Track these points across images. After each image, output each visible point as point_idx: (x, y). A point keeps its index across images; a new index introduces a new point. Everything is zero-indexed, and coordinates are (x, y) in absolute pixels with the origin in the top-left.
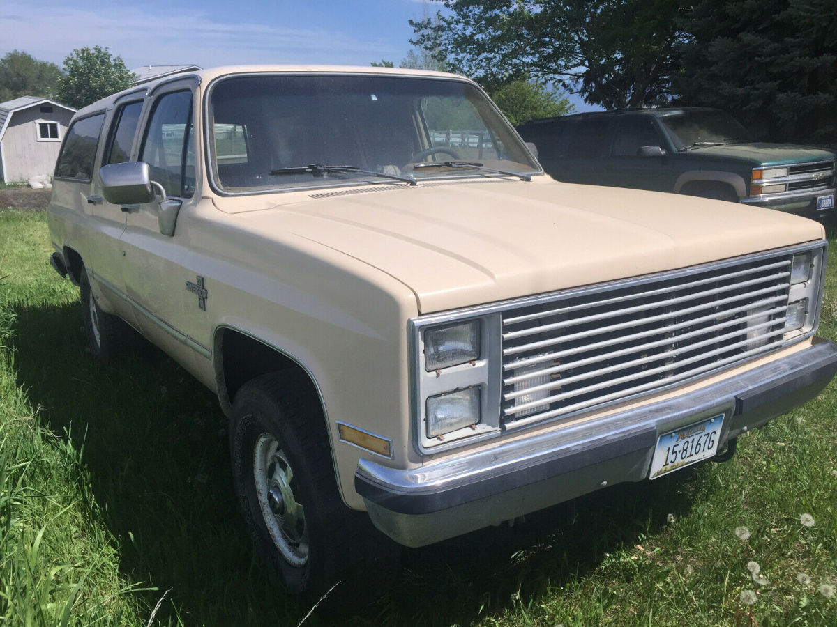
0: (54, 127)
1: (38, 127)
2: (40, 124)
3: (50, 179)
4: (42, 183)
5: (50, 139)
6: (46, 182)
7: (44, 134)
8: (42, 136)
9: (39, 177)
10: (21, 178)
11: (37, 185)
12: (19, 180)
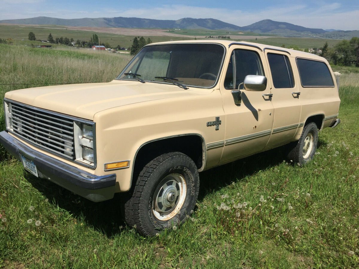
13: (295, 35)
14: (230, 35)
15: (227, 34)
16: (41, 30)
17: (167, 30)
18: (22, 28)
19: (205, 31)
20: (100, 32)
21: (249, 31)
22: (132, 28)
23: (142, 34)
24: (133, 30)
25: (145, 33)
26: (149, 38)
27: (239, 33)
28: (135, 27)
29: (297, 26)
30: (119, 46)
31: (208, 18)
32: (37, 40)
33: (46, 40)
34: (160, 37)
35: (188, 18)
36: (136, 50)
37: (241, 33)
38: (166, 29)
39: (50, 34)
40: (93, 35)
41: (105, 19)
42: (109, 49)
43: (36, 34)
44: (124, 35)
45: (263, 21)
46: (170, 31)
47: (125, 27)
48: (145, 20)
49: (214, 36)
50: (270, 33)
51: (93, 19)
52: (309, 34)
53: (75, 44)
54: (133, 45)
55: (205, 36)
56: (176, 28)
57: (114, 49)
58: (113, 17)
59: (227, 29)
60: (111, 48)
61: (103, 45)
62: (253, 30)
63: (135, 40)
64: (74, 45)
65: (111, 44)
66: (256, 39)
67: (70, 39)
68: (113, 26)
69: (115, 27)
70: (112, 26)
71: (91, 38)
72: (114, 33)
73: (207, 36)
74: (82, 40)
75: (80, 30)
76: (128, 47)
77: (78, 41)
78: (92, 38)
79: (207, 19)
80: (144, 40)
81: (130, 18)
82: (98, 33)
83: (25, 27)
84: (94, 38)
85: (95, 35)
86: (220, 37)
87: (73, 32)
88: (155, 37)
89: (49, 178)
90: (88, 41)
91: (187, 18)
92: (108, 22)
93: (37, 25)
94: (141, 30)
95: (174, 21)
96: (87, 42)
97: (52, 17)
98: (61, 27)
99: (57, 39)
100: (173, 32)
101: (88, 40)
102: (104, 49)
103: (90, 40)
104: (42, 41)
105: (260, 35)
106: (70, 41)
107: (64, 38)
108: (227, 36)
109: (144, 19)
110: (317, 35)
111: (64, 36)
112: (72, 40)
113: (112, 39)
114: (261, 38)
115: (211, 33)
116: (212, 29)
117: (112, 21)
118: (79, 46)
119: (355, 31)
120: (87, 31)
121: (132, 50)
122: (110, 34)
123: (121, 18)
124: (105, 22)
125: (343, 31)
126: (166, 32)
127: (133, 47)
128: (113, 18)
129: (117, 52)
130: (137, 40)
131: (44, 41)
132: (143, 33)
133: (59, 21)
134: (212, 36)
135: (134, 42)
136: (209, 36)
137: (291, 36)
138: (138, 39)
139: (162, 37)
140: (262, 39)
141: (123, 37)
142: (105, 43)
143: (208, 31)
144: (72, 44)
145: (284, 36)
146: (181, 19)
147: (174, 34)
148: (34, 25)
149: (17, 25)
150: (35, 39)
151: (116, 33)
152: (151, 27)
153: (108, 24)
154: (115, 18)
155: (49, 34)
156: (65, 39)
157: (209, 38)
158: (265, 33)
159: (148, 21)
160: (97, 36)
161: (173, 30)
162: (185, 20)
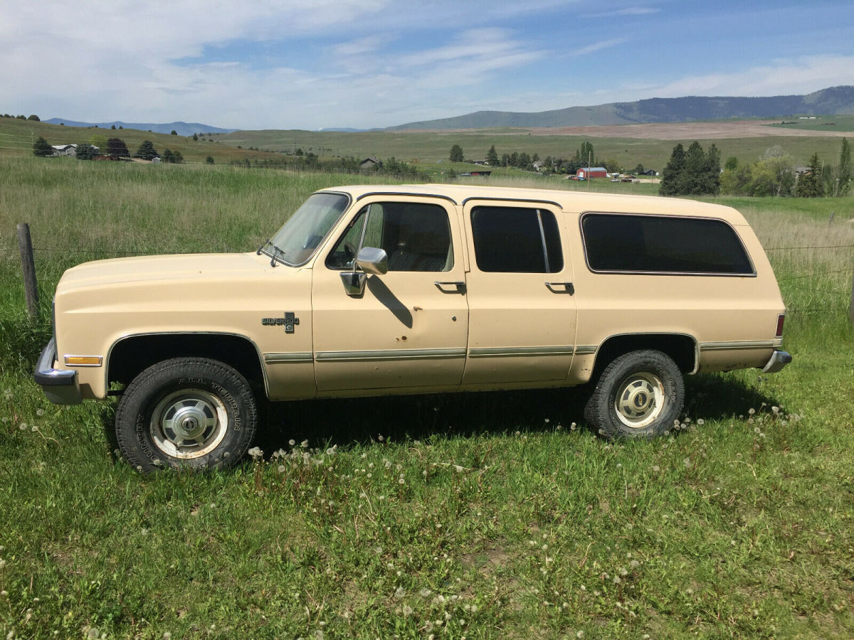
16: (478, 140)
17: (776, 122)
18: (441, 136)
20: (600, 136)
22: (683, 121)
24: (682, 127)
25: (715, 132)
26: (713, 146)
30: (640, 165)
32: (465, 162)
33: (483, 161)
34: (753, 139)
35: (841, 88)
38: (774, 119)
39: (493, 147)
40: (583, 145)
41: (618, 105)
42: (615, 174)
43: (464, 149)
44: (658, 141)
46: (783, 123)
47: (665, 120)
51: (589, 109)
53: (540, 167)
54: (670, 162)
56: (805, 114)
57: (629, 173)
58: (638, 100)
60: (621, 173)
61: (603, 165)
63: (678, 151)
64: (538, 169)
65: (620, 164)
67: (531, 156)
68: (635, 121)
69: (640, 122)
70: (632, 120)
71: (578, 152)
72: (634, 137)
74: (556, 156)
75: (558, 134)
76: (661, 167)
77: (547, 160)
78: (580, 151)
80: (701, 149)
81: (679, 99)
82: (595, 139)
83: (446, 134)
84: (583, 150)
85: (588, 143)
87: (542, 140)
88: (739, 139)
90: (570, 159)
91: (837, 87)
92: (624, 111)
93: (472, 130)
94: (704, 125)
95: (800, 98)
96: (566, 161)
97: (502, 111)
98: (518, 131)
99: (505, 157)
100: (793, 125)
101: (569, 156)
102: (602, 175)
103: (576, 155)
104: (475, 162)
106: (531, 159)
107: (520, 153)
111: (520, 149)
112: (536, 158)
113: (628, 150)
117: (635, 109)
118: (548, 170)
120: (572, 137)
122: (625, 140)
123: (656, 100)
124: (618, 112)
126: (774, 125)
127: (670, 167)
128: (637, 102)
129: (633, 180)
130: (682, 152)
131: (479, 162)
132: (709, 132)
133: (516, 118)
135: (674, 155)
138: (686, 149)
139: (761, 138)
141: (655, 144)
142: (606, 161)
144: (535, 165)
146: (818, 91)
147: (796, 131)
148: (464, 130)
149: (434, 131)
150: (461, 161)
151: (639, 137)
152: (733, 117)
153: (623, 117)
154: (642, 101)
155: (490, 148)
156: (522, 156)
159: (726, 102)
160: (591, 145)
161: (794, 121)
162: (830, 93)
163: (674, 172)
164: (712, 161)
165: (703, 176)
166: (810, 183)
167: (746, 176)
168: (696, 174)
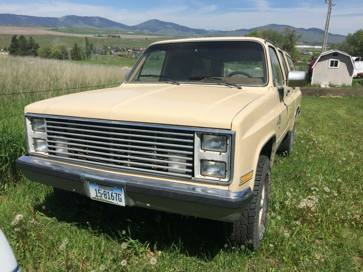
0: (337, 62)
1: (330, 62)
2: (331, 61)
3: (329, 84)
4: (325, 85)
5: (334, 67)
6: (327, 85)
7: (332, 65)
8: (331, 66)
9: (324, 83)
10: (318, 83)
11: (323, 86)
12: (316, 83)
13: (181, 35)
14: (120, 34)
15: (117, 33)
17: (50, 28)
19: (93, 30)
21: (138, 30)
22: (7, 25)
23: (20, 32)
24: (7, 28)
25: (25, 31)
26: (31, 37)
27: (129, 32)
28: (10, 24)
29: (182, 26)
31: (95, 16)
34: (43, 35)
36: (16, 50)
37: (130, 32)
38: (48, 27)
45: (151, 20)
46: (52, 29)
48: (21, 17)
49: (103, 35)
50: (158, 33)
52: (194, 34)
54: (11, 44)
55: (94, 35)
56: (60, 26)
59: (116, 28)
62: (142, 30)
63: (14, 38)
66: (147, 39)
73: (96, 35)
76: (4, 47)
79: (93, 17)
80: (25, 38)
86: (110, 36)
88: (36, 35)
89: (148, 205)
91: (71, 16)
94: (18, 27)
95: (56, 19)
100: (56, 30)
105: (150, 35)
108: (117, 35)
109: (20, 15)
110: (200, 35)
114: (151, 37)
115: (99, 32)
116: (100, 28)
119: (232, 31)
121: (11, 50)
125: (222, 31)
126: (49, 30)
127: (12, 47)
130: (16, 39)
134: (101, 35)
135: (12, 41)
136: (98, 35)
137: (178, 35)
138: (18, 38)
140: (152, 39)
143: (96, 30)
145: (173, 36)
146: (64, 17)
152: (30, 25)
157: (98, 36)
158: (154, 33)
159: (25, 18)
161: (57, 29)
162: (68, 18)
163: (14, 49)
164: (32, 44)
165: (29, 51)
166: (76, 55)
167: (49, 51)
168: (25, 50)
